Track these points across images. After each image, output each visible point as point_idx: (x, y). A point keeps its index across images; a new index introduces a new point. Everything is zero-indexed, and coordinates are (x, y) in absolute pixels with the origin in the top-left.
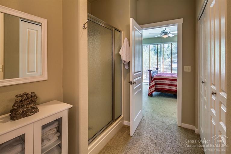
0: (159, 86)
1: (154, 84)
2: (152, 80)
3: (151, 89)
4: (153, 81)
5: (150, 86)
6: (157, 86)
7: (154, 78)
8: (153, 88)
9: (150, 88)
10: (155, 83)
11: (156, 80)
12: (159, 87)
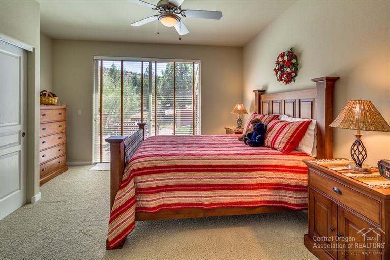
0: (150, 197)
1: (132, 193)
2: (125, 176)
3: (119, 220)
4: (128, 181)
5: (117, 204)
6: (145, 198)
7: (133, 168)
8: (128, 216)
9: (115, 214)
10: (136, 190)
11: (139, 178)
12: (152, 201)
